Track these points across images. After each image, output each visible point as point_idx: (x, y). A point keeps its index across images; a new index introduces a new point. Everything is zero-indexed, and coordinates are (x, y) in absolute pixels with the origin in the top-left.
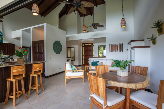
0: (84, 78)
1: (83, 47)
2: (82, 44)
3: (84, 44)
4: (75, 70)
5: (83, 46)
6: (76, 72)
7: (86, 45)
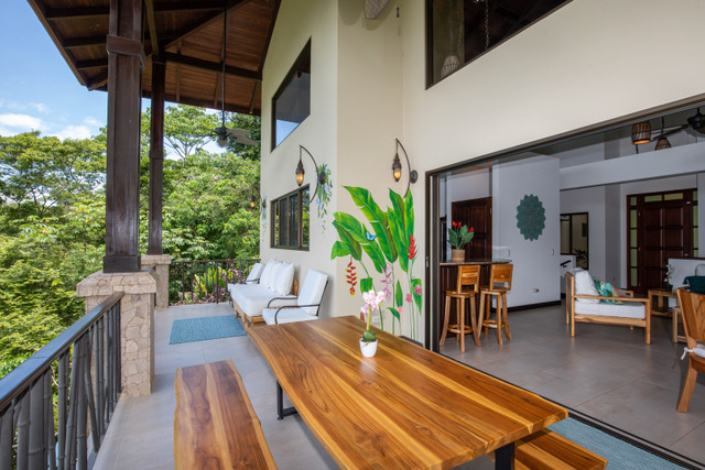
0: (649, 329)
1: (634, 213)
2: (629, 197)
3: (641, 197)
4: (610, 294)
5: (634, 208)
6: (616, 303)
7: (647, 199)
